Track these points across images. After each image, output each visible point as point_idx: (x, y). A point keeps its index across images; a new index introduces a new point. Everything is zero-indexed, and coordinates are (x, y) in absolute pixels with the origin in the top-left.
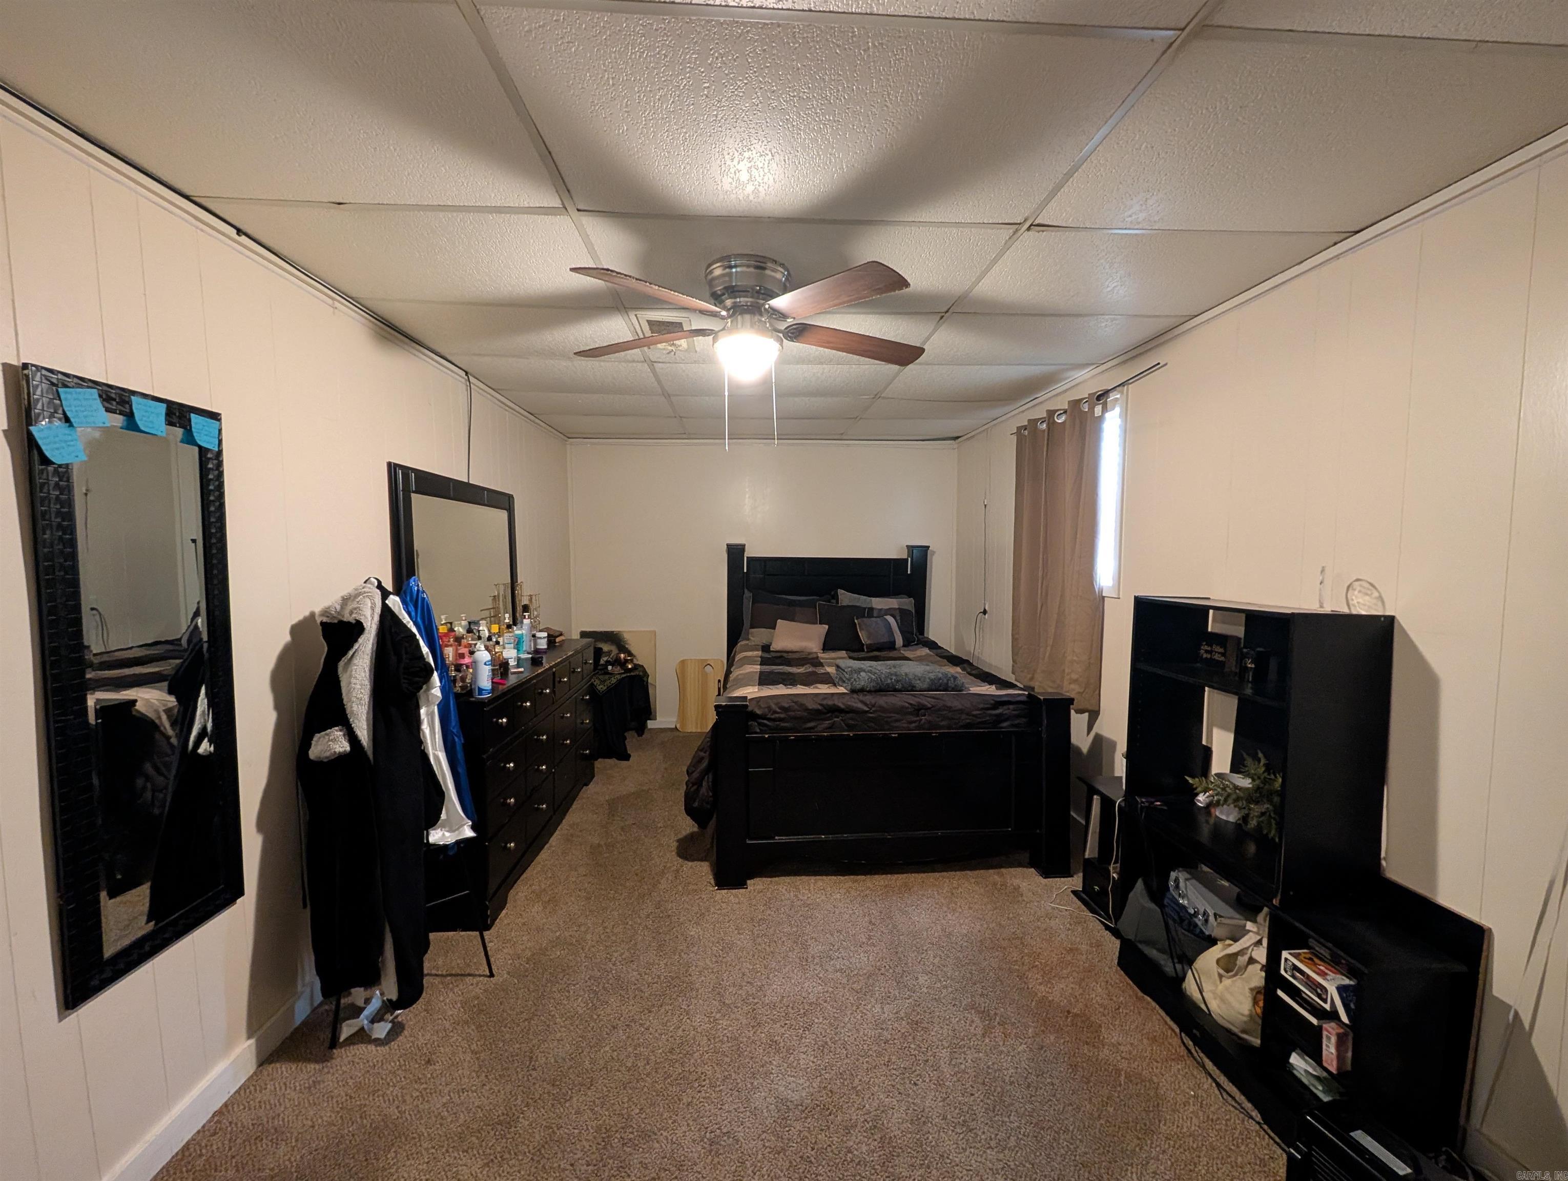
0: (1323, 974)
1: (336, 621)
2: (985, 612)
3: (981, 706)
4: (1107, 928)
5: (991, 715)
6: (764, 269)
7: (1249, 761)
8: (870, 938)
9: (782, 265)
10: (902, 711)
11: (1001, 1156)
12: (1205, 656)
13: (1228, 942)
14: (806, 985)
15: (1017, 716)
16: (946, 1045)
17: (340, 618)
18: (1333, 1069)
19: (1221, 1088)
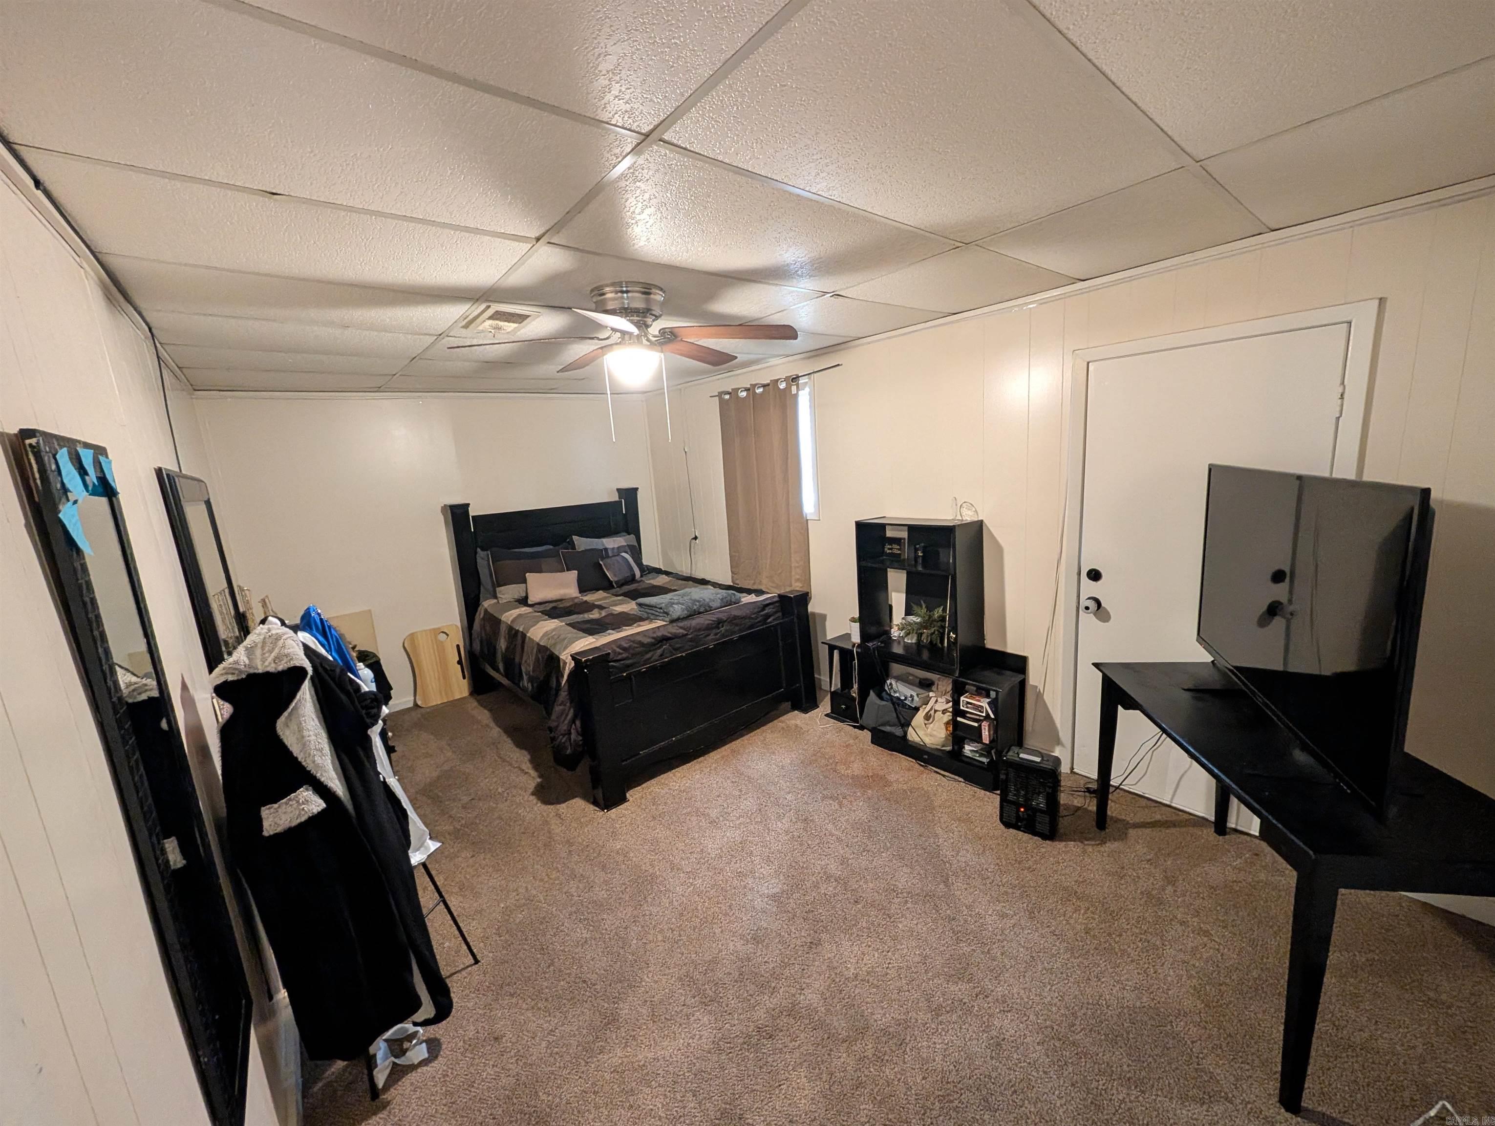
0: (979, 701)
2: (696, 538)
3: (756, 610)
4: (855, 727)
5: (762, 616)
6: (649, 294)
7: (915, 607)
8: (741, 791)
9: (661, 289)
10: (709, 628)
11: (889, 853)
12: (888, 551)
13: (924, 706)
14: (728, 834)
15: (776, 612)
16: (828, 822)
17: (252, 671)
18: (987, 742)
19: (944, 776)
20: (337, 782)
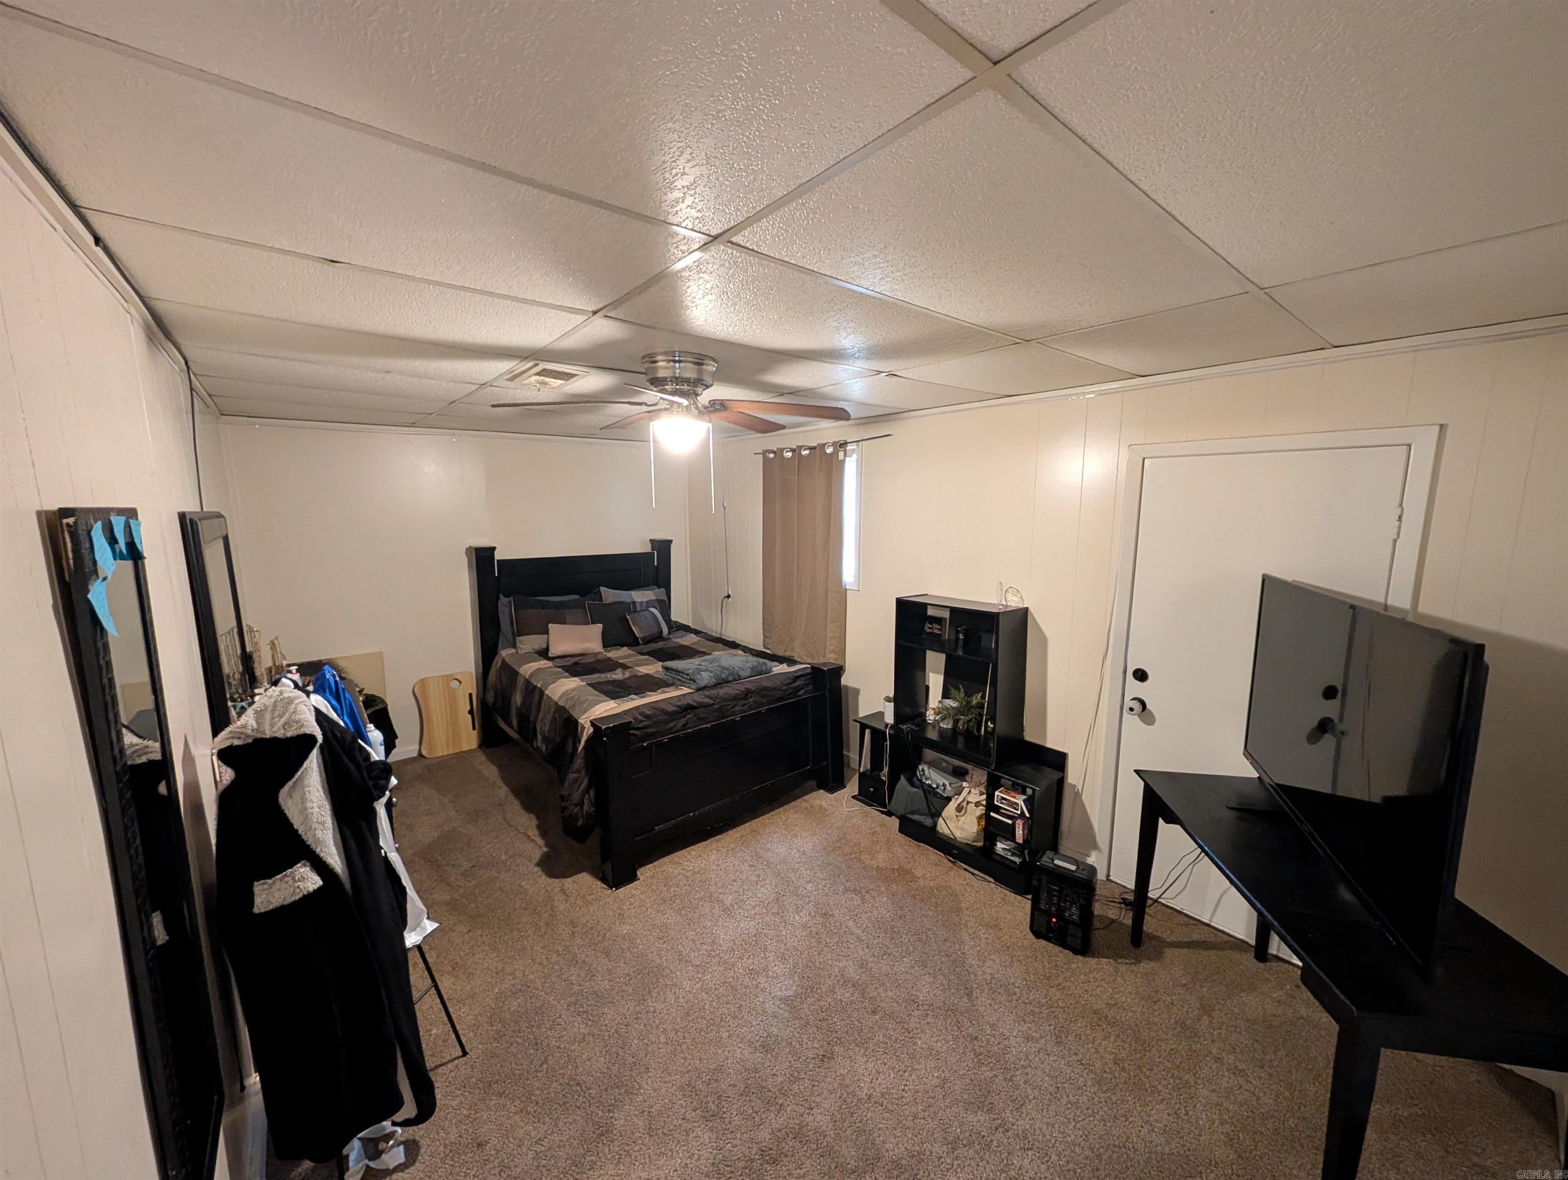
0: (1014, 797)
1: (250, 741)
2: (728, 596)
3: (786, 682)
4: (883, 812)
5: (793, 688)
7: (953, 691)
8: (758, 876)
10: (736, 698)
11: (911, 958)
12: (928, 630)
13: (956, 797)
14: (742, 925)
15: (807, 685)
16: (848, 918)
17: (259, 736)
18: (1021, 842)
19: (973, 874)
20: (337, 858)
